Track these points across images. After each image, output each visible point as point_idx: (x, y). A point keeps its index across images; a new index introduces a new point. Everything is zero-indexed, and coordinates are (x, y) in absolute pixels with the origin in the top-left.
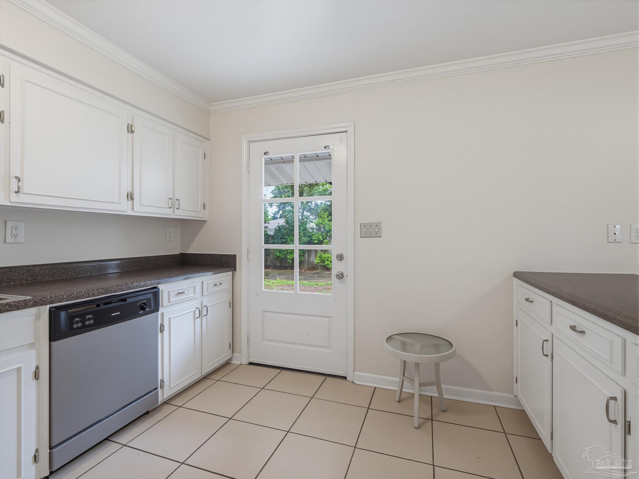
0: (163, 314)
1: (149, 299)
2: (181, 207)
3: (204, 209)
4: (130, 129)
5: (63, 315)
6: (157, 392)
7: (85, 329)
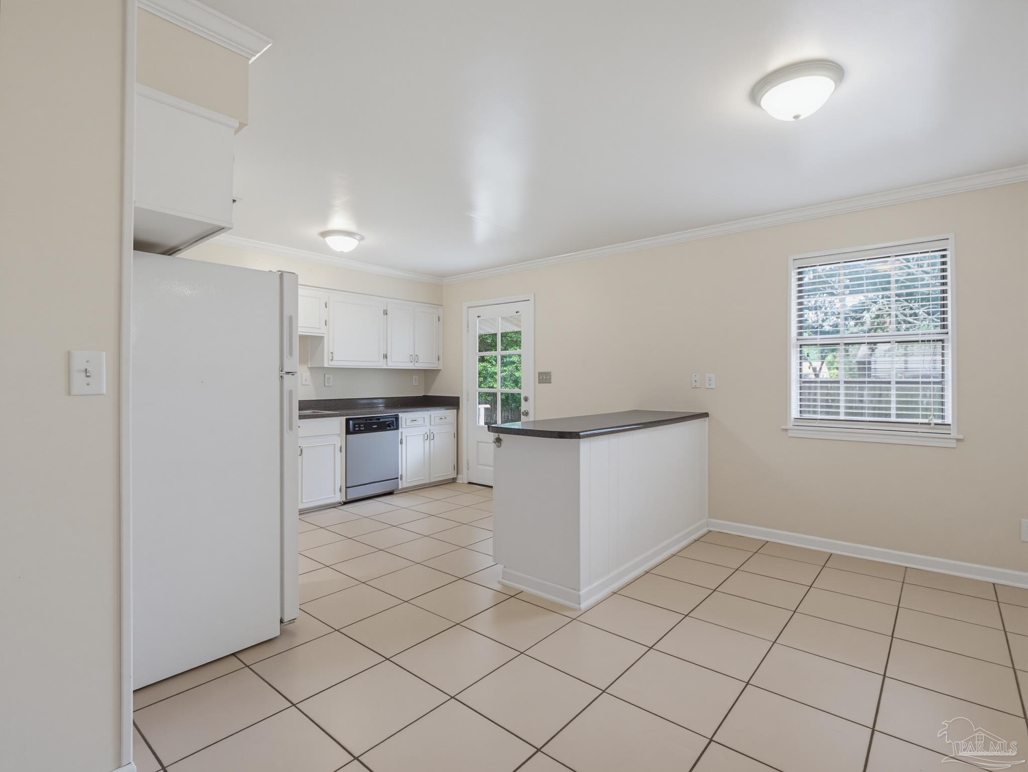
0: (402, 433)
1: (393, 421)
2: (419, 361)
3: (439, 360)
4: (385, 313)
5: (351, 422)
6: (398, 481)
7: (360, 432)
